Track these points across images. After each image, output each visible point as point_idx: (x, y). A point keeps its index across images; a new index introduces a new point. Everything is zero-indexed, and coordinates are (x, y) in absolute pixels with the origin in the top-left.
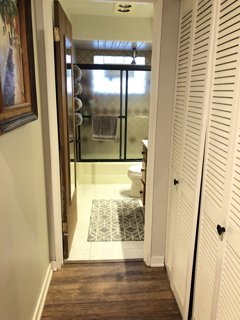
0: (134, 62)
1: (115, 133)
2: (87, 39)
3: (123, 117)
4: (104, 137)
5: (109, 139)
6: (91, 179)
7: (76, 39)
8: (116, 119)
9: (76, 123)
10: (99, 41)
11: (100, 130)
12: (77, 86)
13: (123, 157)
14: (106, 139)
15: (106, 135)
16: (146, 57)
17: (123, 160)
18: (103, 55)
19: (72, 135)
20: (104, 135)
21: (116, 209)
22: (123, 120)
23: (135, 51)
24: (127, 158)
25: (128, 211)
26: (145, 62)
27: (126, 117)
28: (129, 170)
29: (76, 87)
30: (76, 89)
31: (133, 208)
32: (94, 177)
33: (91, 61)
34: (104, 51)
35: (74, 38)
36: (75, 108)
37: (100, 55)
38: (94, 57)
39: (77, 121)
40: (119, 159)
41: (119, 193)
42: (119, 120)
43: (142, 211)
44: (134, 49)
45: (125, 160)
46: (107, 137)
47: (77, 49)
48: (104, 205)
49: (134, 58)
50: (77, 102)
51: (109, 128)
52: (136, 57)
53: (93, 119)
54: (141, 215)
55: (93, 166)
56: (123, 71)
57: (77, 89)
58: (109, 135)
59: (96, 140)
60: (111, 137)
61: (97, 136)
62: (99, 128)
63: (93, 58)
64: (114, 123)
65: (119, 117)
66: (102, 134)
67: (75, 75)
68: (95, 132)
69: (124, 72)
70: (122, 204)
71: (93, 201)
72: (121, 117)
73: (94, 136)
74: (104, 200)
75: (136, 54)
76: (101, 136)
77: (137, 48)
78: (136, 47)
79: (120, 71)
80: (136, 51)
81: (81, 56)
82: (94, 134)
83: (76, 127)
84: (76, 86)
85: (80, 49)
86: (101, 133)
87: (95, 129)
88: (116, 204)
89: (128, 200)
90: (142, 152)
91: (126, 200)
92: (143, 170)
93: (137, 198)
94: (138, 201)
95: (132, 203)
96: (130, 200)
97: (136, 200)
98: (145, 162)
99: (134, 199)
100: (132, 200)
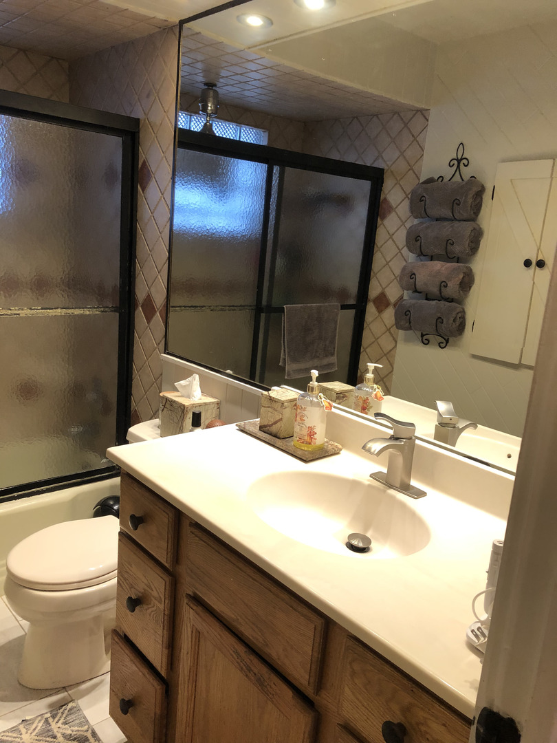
89: (34, 726)
90: (133, 517)
91: (23, 731)
92: (134, 603)
93: (64, 689)
94: (79, 710)
95: (55, 737)
96: (40, 725)
97: (70, 709)
98: (158, 570)
99: (56, 708)
100: (50, 720)
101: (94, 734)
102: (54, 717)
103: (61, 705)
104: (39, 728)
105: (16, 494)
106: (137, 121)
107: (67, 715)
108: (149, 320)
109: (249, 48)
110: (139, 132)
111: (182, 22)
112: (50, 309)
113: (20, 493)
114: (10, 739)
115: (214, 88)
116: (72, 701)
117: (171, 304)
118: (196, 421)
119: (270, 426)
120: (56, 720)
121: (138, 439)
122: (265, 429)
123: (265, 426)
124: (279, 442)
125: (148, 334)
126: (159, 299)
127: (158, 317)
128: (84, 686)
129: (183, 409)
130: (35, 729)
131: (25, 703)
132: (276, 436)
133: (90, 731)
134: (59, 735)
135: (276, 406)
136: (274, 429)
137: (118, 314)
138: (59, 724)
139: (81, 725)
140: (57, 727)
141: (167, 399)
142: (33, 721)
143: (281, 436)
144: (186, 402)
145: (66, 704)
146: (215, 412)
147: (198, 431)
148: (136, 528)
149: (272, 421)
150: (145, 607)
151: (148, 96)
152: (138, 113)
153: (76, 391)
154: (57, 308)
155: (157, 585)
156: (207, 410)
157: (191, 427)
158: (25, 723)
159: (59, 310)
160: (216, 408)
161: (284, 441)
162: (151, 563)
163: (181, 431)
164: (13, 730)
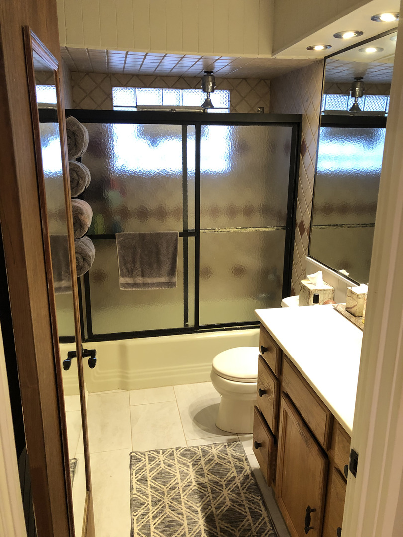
0: (208, 104)
1: (172, 272)
2: (99, 48)
3: (191, 234)
4: (146, 282)
5: (159, 285)
6: (119, 379)
7: (68, 46)
8: (174, 239)
9: (79, 268)
10: (130, 53)
11: (138, 265)
12: (77, 174)
13: (191, 323)
14: (153, 285)
15: (152, 277)
16: (231, 91)
17: (192, 328)
18: (134, 86)
19: (69, 280)
20: (149, 277)
21: (194, 486)
22: (191, 240)
23: (210, 77)
24: (201, 323)
25: (225, 492)
26: (230, 101)
27: (196, 233)
28: (214, 368)
29: (76, 178)
30: (75, 182)
31: (234, 477)
32: (126, 373)
33: (107, 98)
34: (135, 76)
35: (63, 45)
36: (75, 231)
37: (126, 86)
38: (113, 89)
39: (81, 262)
40: (182, 326)
41: (190, 420)
42: (180, 240)
43: (260, 490)
44: (209, 72)
45: (197, 328)
46: (155, 280)
47: (71, 71)
48: (161, 473)
49: (208, 93)
50: (80, 216)
51: (159, 262)
52: (213, 91)
53: (120, 242)
54: (263, 509)
55: (123, 349)
56: (188, 126)
57: (78, 183)
58: (160, 276)
59: (127, 290)
60: (163, 280)
61: (129, 281)
62: (134, 262)
63: (111, 94)
64: (171, 249)
65: (181, 235)
66: (143, 276)
67: (72, 144)
68: (125, 271)
69: (191, 129)
70: (206, 464)
71: (131, 457)
72: (185, 234)
73: (122, 280)
74: (157, 452)
75: (214, 84)
76: (140, 280)
77: (214, 71)
78: (213, 68)
79: (181, 126)
80: (214, 78)
81: (81, 88)
82: (123, 276)
83: (79, 279)
84: (75, 175)
85: (79, 72)
86: (140, 274)
87: (125, 264)
88: (190, 465)
89: (218, 447)
90: (262, 347)
91: (214, 447)
92: (262, 392)
93: (237, 434)
94: (242, 446)
95: (227, 455)
96: (222, 447)
97: (237, 444)
98: (272, 376)
99: (231, 442)
100: (227, 446)
101: (246, 459)
102: (229, 445)
103: (234, 441)
104: (221, 448)
105: (224, 328)
106: (301, 116)
107: (235, 447)
108: (302, 235)
109: (374, 61)
110: (302, 122)
111: (326, 58)
112: (246, 228)
113: (227, 327)
114: (206, 449)
115: (361, 80)
116: (239, 441)
117: (313, 225)
118: (316, 300)
119: (351, 308)
120: (230, 447)
121: (286, 306)
122: (348, 310)
123: (349, 308)
124: (353, 319)
125: (301, 243)
126: (307, 224)
127: (306, 233)
128: (246, 436)
129: (309, 291)
130: (219, 448)
131: (218, 435)
132: (353, 315)
133: (245, 457)
134: (229, 454)
135: (355, 297)
136: (353, 310)
137: (285, 231)
138: (231, 450)
139: (241, 453)
140: (229, 450)
141: (302, 285)
142: (219, 444)
143: (357, 315)
144: (312, 288)
145: (236, 441)
146: (331, 295)
147: (316, 305)
148: (263, 353)
149: (352, 305)
150: (267, 395)
151: (307, 101)
152: (301, 112)
153: (265, 273)
154: (250, 228)
155: (271, 384)
156: (325, 294)
157: (313, 303)
158: (215, 444)
159: (251, 229)
160: (331, 293)
161: (357, 319)
162: (269, 373)
163: (308, 304)
164: (209, 446)
